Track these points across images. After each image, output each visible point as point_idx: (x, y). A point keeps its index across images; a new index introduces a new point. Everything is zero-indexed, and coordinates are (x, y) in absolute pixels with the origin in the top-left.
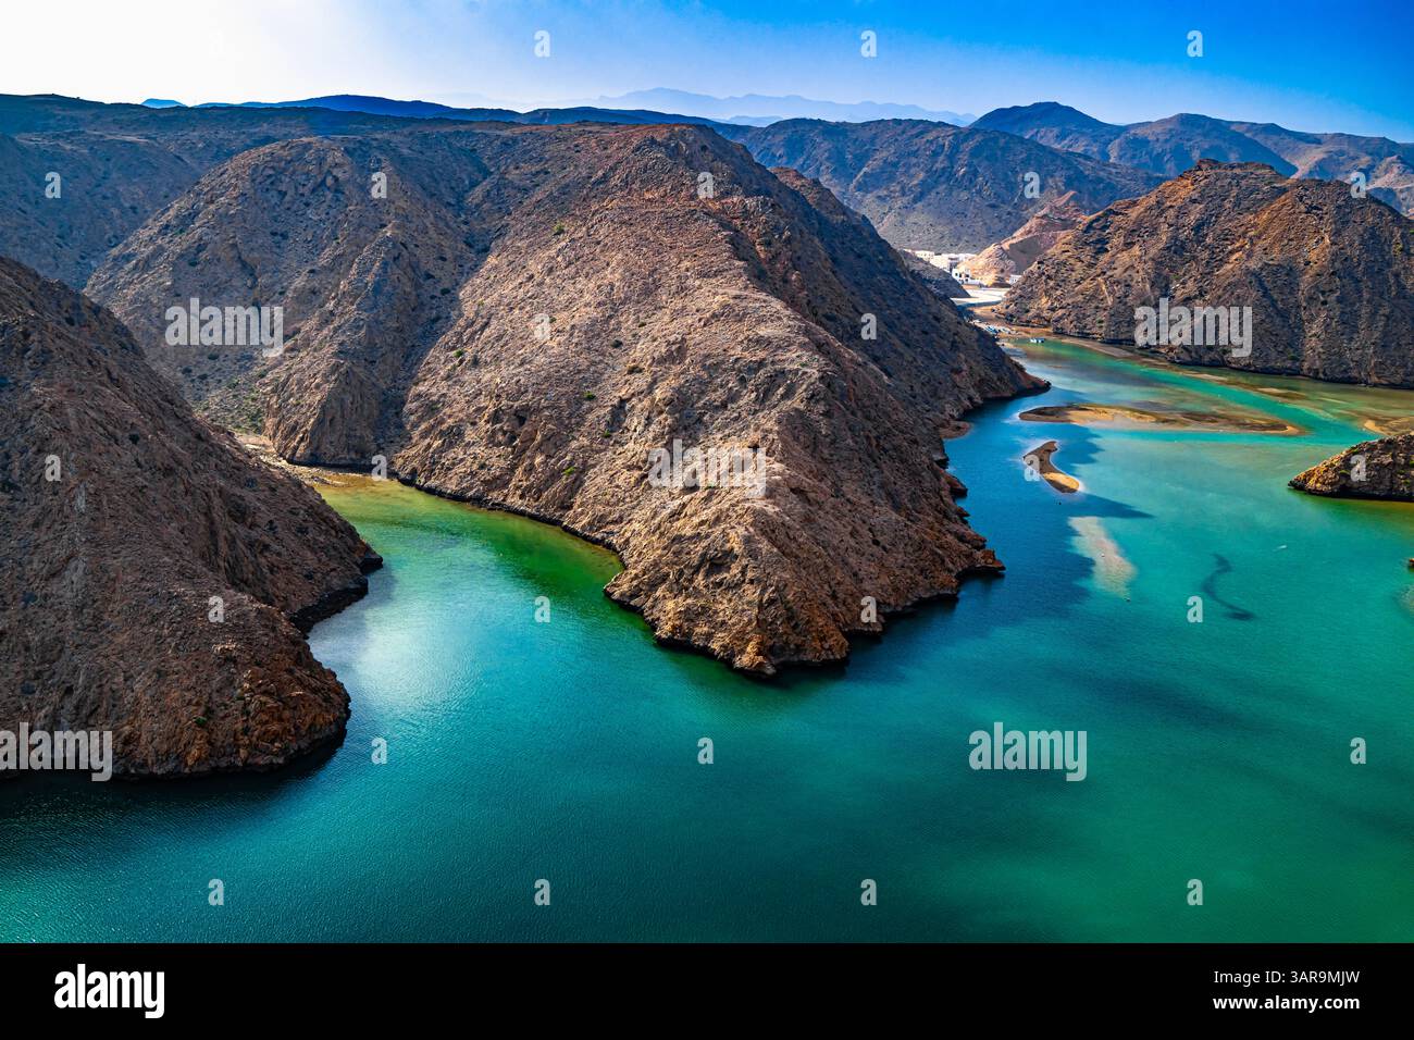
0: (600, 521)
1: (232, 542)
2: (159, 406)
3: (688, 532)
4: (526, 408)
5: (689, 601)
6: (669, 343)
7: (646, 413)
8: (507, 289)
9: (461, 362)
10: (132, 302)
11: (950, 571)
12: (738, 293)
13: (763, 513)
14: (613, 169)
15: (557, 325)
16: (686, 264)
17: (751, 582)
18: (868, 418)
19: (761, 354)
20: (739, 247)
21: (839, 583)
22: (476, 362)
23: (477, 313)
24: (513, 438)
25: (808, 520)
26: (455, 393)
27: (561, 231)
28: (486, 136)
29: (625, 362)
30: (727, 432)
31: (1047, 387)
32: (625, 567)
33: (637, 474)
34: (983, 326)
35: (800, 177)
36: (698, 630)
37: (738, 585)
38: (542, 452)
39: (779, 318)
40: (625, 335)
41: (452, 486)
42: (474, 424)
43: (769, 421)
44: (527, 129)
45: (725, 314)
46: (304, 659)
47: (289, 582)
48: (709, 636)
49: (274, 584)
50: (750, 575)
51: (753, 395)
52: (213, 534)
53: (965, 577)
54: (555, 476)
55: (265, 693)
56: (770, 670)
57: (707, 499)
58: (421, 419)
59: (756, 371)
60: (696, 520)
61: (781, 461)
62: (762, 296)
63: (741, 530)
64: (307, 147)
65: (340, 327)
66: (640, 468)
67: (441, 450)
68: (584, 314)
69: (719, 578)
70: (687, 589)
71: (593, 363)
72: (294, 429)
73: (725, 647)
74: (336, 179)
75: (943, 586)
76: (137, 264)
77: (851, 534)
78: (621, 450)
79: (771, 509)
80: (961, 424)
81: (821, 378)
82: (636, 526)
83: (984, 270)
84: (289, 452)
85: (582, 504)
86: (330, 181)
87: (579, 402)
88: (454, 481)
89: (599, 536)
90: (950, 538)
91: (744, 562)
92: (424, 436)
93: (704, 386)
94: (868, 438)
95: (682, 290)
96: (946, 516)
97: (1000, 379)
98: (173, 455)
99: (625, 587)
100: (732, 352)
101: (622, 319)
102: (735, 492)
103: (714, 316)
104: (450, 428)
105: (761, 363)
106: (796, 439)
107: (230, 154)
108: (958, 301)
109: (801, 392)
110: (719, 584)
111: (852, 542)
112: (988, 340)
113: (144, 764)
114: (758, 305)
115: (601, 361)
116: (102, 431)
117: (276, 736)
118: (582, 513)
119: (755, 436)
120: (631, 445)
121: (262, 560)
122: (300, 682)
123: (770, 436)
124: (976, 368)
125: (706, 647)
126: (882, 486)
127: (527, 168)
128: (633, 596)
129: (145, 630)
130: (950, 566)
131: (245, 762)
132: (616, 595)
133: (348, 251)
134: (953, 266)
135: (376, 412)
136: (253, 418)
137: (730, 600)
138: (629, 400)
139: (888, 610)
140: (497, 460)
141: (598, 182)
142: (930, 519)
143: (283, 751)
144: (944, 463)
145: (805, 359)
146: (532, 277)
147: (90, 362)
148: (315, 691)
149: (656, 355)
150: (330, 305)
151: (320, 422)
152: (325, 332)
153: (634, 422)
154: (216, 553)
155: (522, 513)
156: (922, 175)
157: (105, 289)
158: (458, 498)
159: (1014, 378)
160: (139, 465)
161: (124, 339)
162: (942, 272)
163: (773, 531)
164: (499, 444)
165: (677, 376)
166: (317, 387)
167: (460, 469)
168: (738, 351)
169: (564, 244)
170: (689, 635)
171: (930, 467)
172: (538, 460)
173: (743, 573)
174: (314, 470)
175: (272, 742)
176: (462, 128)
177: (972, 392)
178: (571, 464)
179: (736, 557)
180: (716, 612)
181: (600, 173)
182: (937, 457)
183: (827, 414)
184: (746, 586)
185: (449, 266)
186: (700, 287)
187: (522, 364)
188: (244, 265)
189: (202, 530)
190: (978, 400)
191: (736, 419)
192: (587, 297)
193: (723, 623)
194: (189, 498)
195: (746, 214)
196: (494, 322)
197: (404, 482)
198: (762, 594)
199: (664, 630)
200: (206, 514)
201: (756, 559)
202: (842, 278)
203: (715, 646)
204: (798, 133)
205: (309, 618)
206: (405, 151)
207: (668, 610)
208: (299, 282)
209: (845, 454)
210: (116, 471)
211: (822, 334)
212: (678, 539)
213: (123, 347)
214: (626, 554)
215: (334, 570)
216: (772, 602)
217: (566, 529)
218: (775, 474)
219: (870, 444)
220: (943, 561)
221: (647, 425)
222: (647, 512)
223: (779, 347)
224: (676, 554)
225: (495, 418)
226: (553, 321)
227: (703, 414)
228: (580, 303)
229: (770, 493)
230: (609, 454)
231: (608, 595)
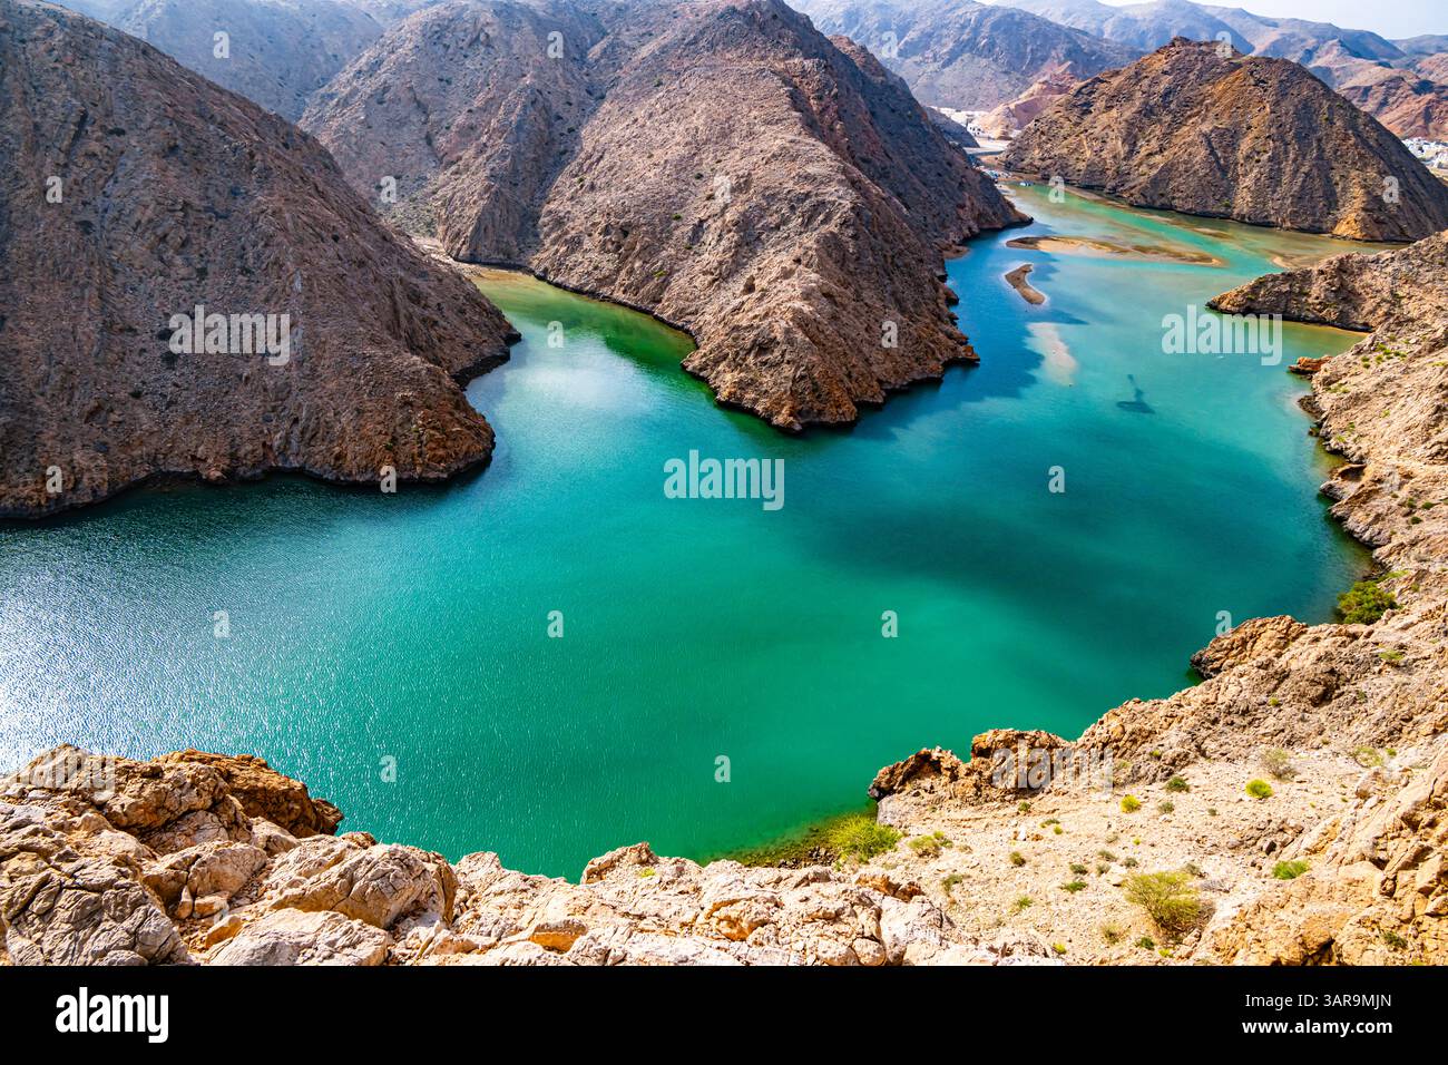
0: (681, 312)
1: (410, 318)
2: (355, 214)
3: (745, 323)
4: (629, 224)
5: (742, 374)
6: (738, 177)
7: (719, 231)
8: (618, 131)
9: (582, 186)
10: (336, 132)
11: (939, 360)
12: (793, 138)
13: (801, 311)
14: (702, 33)
15: (654, 159)
16: (754, 113)
17: (788, 362)
18: (886, 241)
19: (808, 188)
20: (797, 100)
21: (854, 366)
22: (592, 187)
23: (594, 148)
24: (619, 247)
25: (834, 318)
26: (576, 212)
27: (660, 84)
29: (703, 191)
30: (779, 248)
31: (1031, 221)
32: (698, 348)
33: (710, 278)
34: (987, 172)
35: (851, 43)
36: (747, 396)
37: (778, 364)
38: (640, 259)
39: (824, 160)
40: (705, 170)
41: (573, 282)
42: (590, 235)
43: (809, 240)
45: (782, 155)
46: (461, 405)
47: (452, 349)
48: (755, 401)
49: (442, 350)
50: (787, 357)
51: (800, 220)
52: (396, 312)
53: (950, 364)
54: (649, 277)
55: (433, 428)
56: (798, 427)
57: (760, 299)
58: (552, 230)
59: (803, 201)
60: (751, 315)
61: (817, 272)
62: (812, 141)
63: (783, 324)
64: (464, 8)
65: (491, 156)
66: (712, 274)
67: (566, 255)
68: (676, 151)
69: (765, 358)
70: (741, 365)
71: (680, 191)
72: (458, 235)
73: (766, 409)
74: (487, 36)
75: (932, 371)
76: (338, 102)
77: (866, 330)
78: (698, 259)
79: (807, 309)
80: (961, 248)
81: (853, 208)
82: (707, 317)
83: (993, 125)
84: (455, 252)
85: (668, 300)
86: (482, 37)
87: (669, 221)
88: (575, 278)
89: (680, 324)
90: (941, 335)
91: (784, 347)
92: (554, 243)
93: (763, 211)
94: (885, 256)
95: (751, 134)
96: (939, 319)
97: (994, 214)
98: (365, 252)
99: (696, 363)
100: (786, 185)
101: (703, 156)
102: (781, 294)
103: (774, 156)
104: (573, 238)
105: (807, 195)
106: (830, 255)
107: (406, 14)
108: (969, 151)
109: (836, 219)
110: (765, 363)
111: (866, 336)
112: (989, 183)
113: (350, 474)
114: (808, 148)
115: (686, 190)
116: (311, 231)
117: (442, 459)
118: (668, 306)
119: (798, 251)
120: (706, 255)
121: (433, 332)
122: (459, 422)
123: (810, 253)
124: (977, 204)
125: (752, 409)
126: (893, 294)
127: (637, 31)
128: (701, 370)
129: (347, 380)
130: (940, 356)
131: (420, 475)
132: (690, 369)
133: (497, 95)
134: (969, 121)
135: (518, 224)
136: (429, 225)
137: (772, 375)
138: (707, 220)
139: (889, 387)
140: (607, 263)
141: (689, 44)
142: (928, 321)
144: (943, 278)
145: (841, 193)
146: (636, 120)
147: (302, 178)
150: (484, 139)
151: (477, 230)
152: (480, 160)
153: (710, 237)
154: (399, 326)
155: (625, 305)
156: (951, 45)
157: (316, 121)
158: (577, 291)
159: (1005, 213)
160: (340, 259)
161: (327, 161)
162: (959, 126)
163: (807, 325)
164: (608, 252)
165: (743, 203)
166: (475, 203)
167: (579, 269)
168: (791, 185)
169: (661, 94)
170: (741, 399)
171: (932, 281)
172: (637, 264)
173: (783, 355)
174: (473, 266)
175: (439, 463)
177: (971, 223)
178: (661, 269)
179: (778, 343)
180: (761, 384)
181: (692, 36)
182: (940, 273)
183: (854, 237)
184: (784, 365)
185: (574, 109)
186: (764, 132)
187: (627, 190)
188: (419, 104)
189: (387, 309)
190: (976, 229)
191: (786, 238)
192: (678, 138)
193: (766, 391)
194: (377, 284)
195: (804, 73)
196: (607, 156)
197: (540, 278)
198: (796, 371)
199: (723, 395)
200: (390, 297)
201: (792, 346)
202: (878, 128)
203: (759, 408)
205: (464, 378)
207: (726, 380)
208: (460, 120)
209: (866, 268)
210: (323, 262)
211: (856, 173)
212: (737, 328)
213: (327, 167)
214: (699, 338)
215: (485, 341)
216: (802, 377)
217: (656, 318)
218: (811, 282)
219: (886, 262)
220: (934, 353)
221: (719, 241)
222: (716, 307)
223: (822, 183)
224: (735, 339)
225: (606, 231)
226: (651, 156)
227: (761, 234)
228: (672, 142)
229: (807, 296)
230: (690, 262)
231: (684, 368)
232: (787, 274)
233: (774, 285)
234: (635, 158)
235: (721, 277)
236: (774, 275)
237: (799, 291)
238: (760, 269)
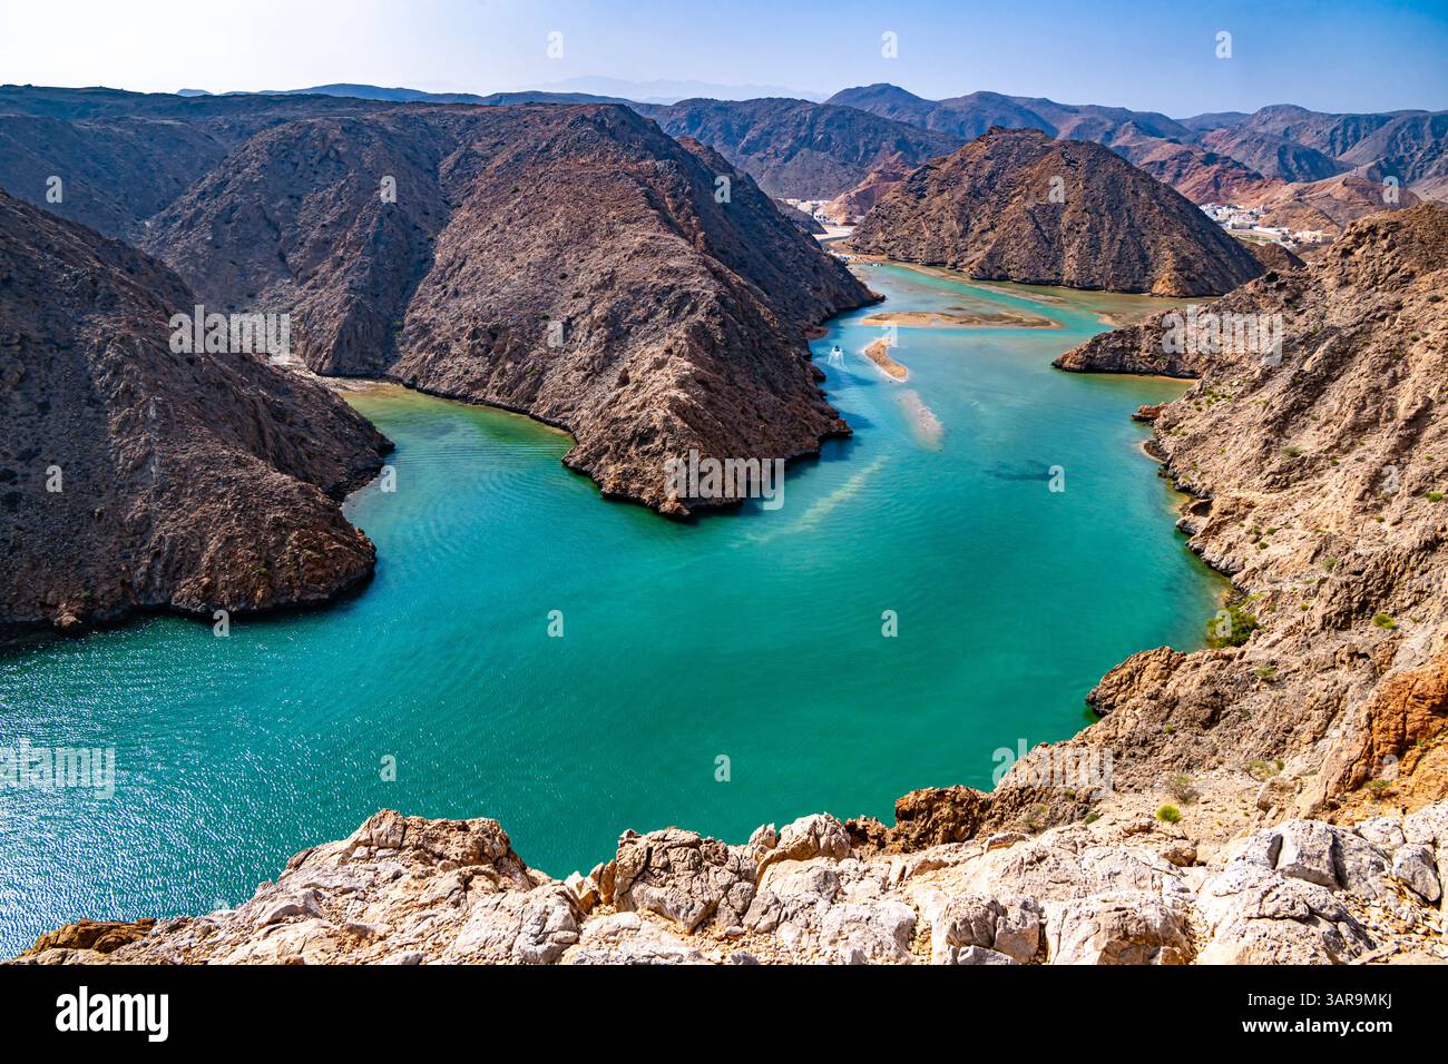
0: (557, 409)
1: (276, 438)
3: (622, 415)
4: (497, 327)
5: (625, 466)
6: (602, 274)
7: (588, 328)
8: (477, 236)
9: (445, 293)
10: (182, 254)
11: (813, 435)
12: (653, 234)
13: (677, 399)
14: (554, 140)
15: (517, 262)
16: (613, 213)
17: (670, 450)
18: (751, 326)
19: (672, 281)
20: (652, 201)
21: (734, 448)
22: (456, 293)
23: (455, 256)
24: (488, 350)
25: (710, 403)
26: (442, 317)
27: (516, 190)
28: (454, 115)
29: (569, 290)
30: (648, 340)
31: (883, 299)
32: (578, 443)
33: (583, 373)
34: (837, 255)
35: (697, 144)
36: (632, 486)
37: (660, 453)
38: (511, 360)
39: (684, 253)
40: (569, 269)
41: (444, 388)
42: (458, 340)
43: (679, 331)
44: (486, 109)
45: (646, 251)
46: (339, 522)
47: (323, 465)
48: (641, 490)
49: (312, 467)
50: (669, 445)
51: (667, 312)
52: (261, 432)
53: (823, 439)
54: (521, 378)
55: (309, 548)
56: (686, 512)
57: (636, 390)
58: (418, 338)
59: (668, 293)
60: (628, 406)
61: (689, 361)
62: (671, 236)
63: (661, 412)
64: (311, 126)
65: (349, 269)
66: (585, 370)
67: (434, 361)
68: (538, 254)
70: (623, 457)
71: (546, 291)
72: (319, 349)
73: (652, 498)
74: (337, 152)
75: (809, 447)
76: (182, 224)
77: (742, 412)
78: (570, 356)
79: (683, 396)
80: (821, 328)
81: (717, 298)
82: (585, 412)
83: (837, 213)
84: (317, 367)
85: (543, 398)
86: (332, 154)
87: (536, 320)
88: (446, 384)
89: (557, 421)
90: (813, 412)
91: (664, 435)
92: (420, 350)
93: (627, 307)
94: (752, 341)
95: (611, 233)
96: (810, 396)
97: (849, 294)
98: (223, 373)
99: (578, 458)
100: (650, 280)
101: (566, 257)
102: (656, 384)
103: (635, 252)
104: (440, 344)
105: (672, 288)
106: (699, 343)
107: (250, 134)
108: (818, 237)
109: (702, 308)
110: (647, 452)
111: (743, 418)
112: (841, 265)
114: (668, 243)
115: (552, 290)
116: (163, 355)
117: (321, 580)
118: (543, 404)
119: (668, 342)
120: (577, 352)
121: (301, 449)
122: (336, 538)
123: (680, 342)
124: (831, 287)
125: (639, 498)
126: (764, 376)
127: (489, 141)
128: (584, 464)
129: (213, 506)
130: (814, 432)
131: (298, 599)
132: (572, 464)
133: (352, 208)
134: (814, 210)
135: (383, 334)
137: (655, 464)
138: (574, 318)
140: (478, 367)
141: (543, 151)
142: (799, 399)
143: (327, 590)
144: (809, 358)
145: (704, 284)
146: (496, 225)
147: (150, 303)
148: (348, 544)
149: (594, 283)
150: (340, 252)
151: (339, 343)
152: (338, 273)
153: (579, 334)
154: (264, 445)
155: (499, 406)
156: (790, 141)
157: (159, 244)
158: (449, 396)
159: (859, 292)
160: (196, 381)
161: (177, 284)
162: (806, 215)
163: (685, 412)
164: (478, 355)
165: (610, 299)
166: (335, 316)
167: (450, 375)
168: (654, 279)
169: (519, 199)
170: (626, 490)
171: (798, 361)
172: (509, 365)
173: (664, 443)
174: (338, 379)
175: (319, 583)
176: (435, 109)
177: (829, 304)
178: (533, 368)
179: (658, 432)
180: (645, 473)
181: (544, 143)
182: (805, 353)
183: (722, 324)
184: (666, 453)
185: (431, 219)
186: (624, 231)
187: (492, 294)
188: (269, 222)
189: (251, 429)
190: (833, 309)
191: (655, 330)
192: (539, 241)
193: (651, 480)
194: (239, 405)
195: (657, 174)
196: (469, 262)
197: (408, 386)
199: (608, 487)
200: (253, 417)
201: (672, 433)
202: (731, 220)
203: (645, 497)
204: (698, 111)
205: (338, 494)
206: (390, 129)
207: (611, 472)
208: (314, 234)
209: (736, 353)
210: (178, 387)
211: (716, 264)
212: (615, 421)
213: (176, 290)
214: (578, 433)
215: (357, 454)
217: (532, 416)
218: (684, 370)
219: (754, 346)
220: (808, 429)
221: (588, 337)
222: (592, 402)
223: (685, 275)
224: (614, 432)
225: (474, 335)
226: (514, 259)
227: (629, 328)
228: (534, 245)
229: (682, 384)
230: (562, 359)
231: (566, 464)
232: (659, 365)
233: (647, 375)
234: (498, 263)
235: (593, 372)
236: (647, 366)
237: (673, 380)
238: (632, 362)
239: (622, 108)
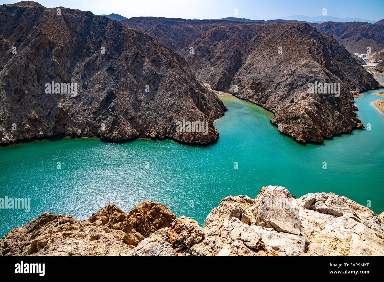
0: (271, 107)
2: (191, 77)
3: (290, 111)
4: (259, 83)
5: (288, 125)
6: (291, 71)
7: (284, 86)
8: (258, 58)
9: (247, 72)
10: (188, 57)
11: (350, 127)
12: (309, 61)
13: (307, 109)
14: (284, 33)
15: (268, 66)
16: (297, 55)
17: (302, 123)
19: (312, 75)
20: (311, 51)
22: (250, 73)
23: (251, 63)
24: (255, 88)
25: (317, 112)
26: (245, 78)
27: (271, 46)
28: (258, 26)
29: (281, 74)
30: (302, 91)
32: (275, 117)
34: (370, 72)
35: (327, 35)
36: (289, 131)
37: (299, 123)
38: (261, 92)
39: (318, 67)
40: (282, 69)
41: (242, 97)
42: (248, 85)
44: (266, 24)
45: (306, 66)
46: (212, 126)
48: (291, 133)
49: (208, 111)
50: (302, 122)
51: (309, 83)
53: (354, 128)
54: (263, 97)
56: (304, 142)
57: (295, 105)
58: (238, 83)
59: (311, 78)
60: (292, 109)
61: (313, 98)
62: (315, 62)
63: (302, 112)
64: (222, 28)
65: (224, 64)
66: (281, 97)
67: (241, 90)
68: (274, 64)
69: (295, 121)
70: (288, 123)
71: (274, 74)
72: (214, 83)
73: (294, 136)
74: (227, 34)
75: (348, 130)
78: (278, 93)
79: (309, 108)
80: (359, 94)
82: (279, 109)
83: (372, 59)
84: (213, 87)
85: (268, 103)
86: (226, 35)
87: (270, 82)
89: (270, 110)
90: (352, 119)
91: (302, 119)
93: (298, 81)
96: (352, 115)
97: (372, 85)
99: (275, 121)
101: (281, 65)
102: (302, 104)
103: (302, 66)
104: (243, 85)
105: (312, 77)
107: (207, 29)
108: (364, 66)
110: (295, 123)
111: (327, 118)
112: (370, 75)
114: (313, 64)
115: (276, 74)
118: (268, 105)
119: (308, 92)
120: (280, 92)
121: (206, 107)
122: (211, 130)
125: (290, 135)
127: (265, 32)
128: (276, 123)
132: (273, 122)
133: (228, 49)
134: (364, 57)
136: (207, 80)
137: (297, 126)
138: (281, 82)
139: (333, 133)
140: (252, 92)
141: (280, 36)
142: (348, 115)
143: (206, 142)
144: (354, 102)
145: (322, 77)
146: (264, 55)
148: (213, 132)
149: (288, 73)
150: (223, 60)
151: (219, 82)
152: (222, 65)
153: (282, 87)
154: (199, 105)
155: (256, 104)
156: (359, 35)
158: (243, 99)
162: (360, 58)
163: (309, 113)
164: (252, 89)
165: (292, 78)
166: (219, 75)
167: (244, 94)
168: (307, 74)
169: (271, 49)
170: (287, 132)
171: (350, 103)
173: (301, 121)
174: (217, 91)
175: (205, 140)
176: (253, 24)
177: (364, 87)
178: (267, 95)
179: (300, 118)
180: (293, 128)
181: (281, 34)
182: (352, 101)
185: (247, 53)
186: (300, 59)
187: (259, 74)
188: (208, 51)
189: (196, 100)
191: (304, 88)
192: (275, 61)
193: (295, 131)
195: (313, 43)
196: (254, 65)
197: (233, 95)
198: (304, 126)
199: (282, 130)
200: (197, 97)
201: (304, 119)
203: (292, 135)
204: (329, 25)
205: (213, 119)
206: (241, 29)
207: (283, 126)
208: (218, 55)
211: (327, 71)
212: (287, 112)
214: (276, 114)
215: (218, 110)
216: (306, 128)
217: (264, 108)
218: (311, 101)
220: (349, 124)
221: (284, 88)
222: (281, 106)
223: (317, 74)
224: (286, 115)
225: (252, 84)
226: (267, 65)
227: (296, 87)
228: (273, 62)
229: (310, 105)
230: (275, 93)
231: (271, 122)
232: (303, 99)
233: (299, 101)
234: (262, 66)
235: (283, 98)
236: (300, 98)
237: (307, 103)
238: (296, 97)
239: (306, 24)
